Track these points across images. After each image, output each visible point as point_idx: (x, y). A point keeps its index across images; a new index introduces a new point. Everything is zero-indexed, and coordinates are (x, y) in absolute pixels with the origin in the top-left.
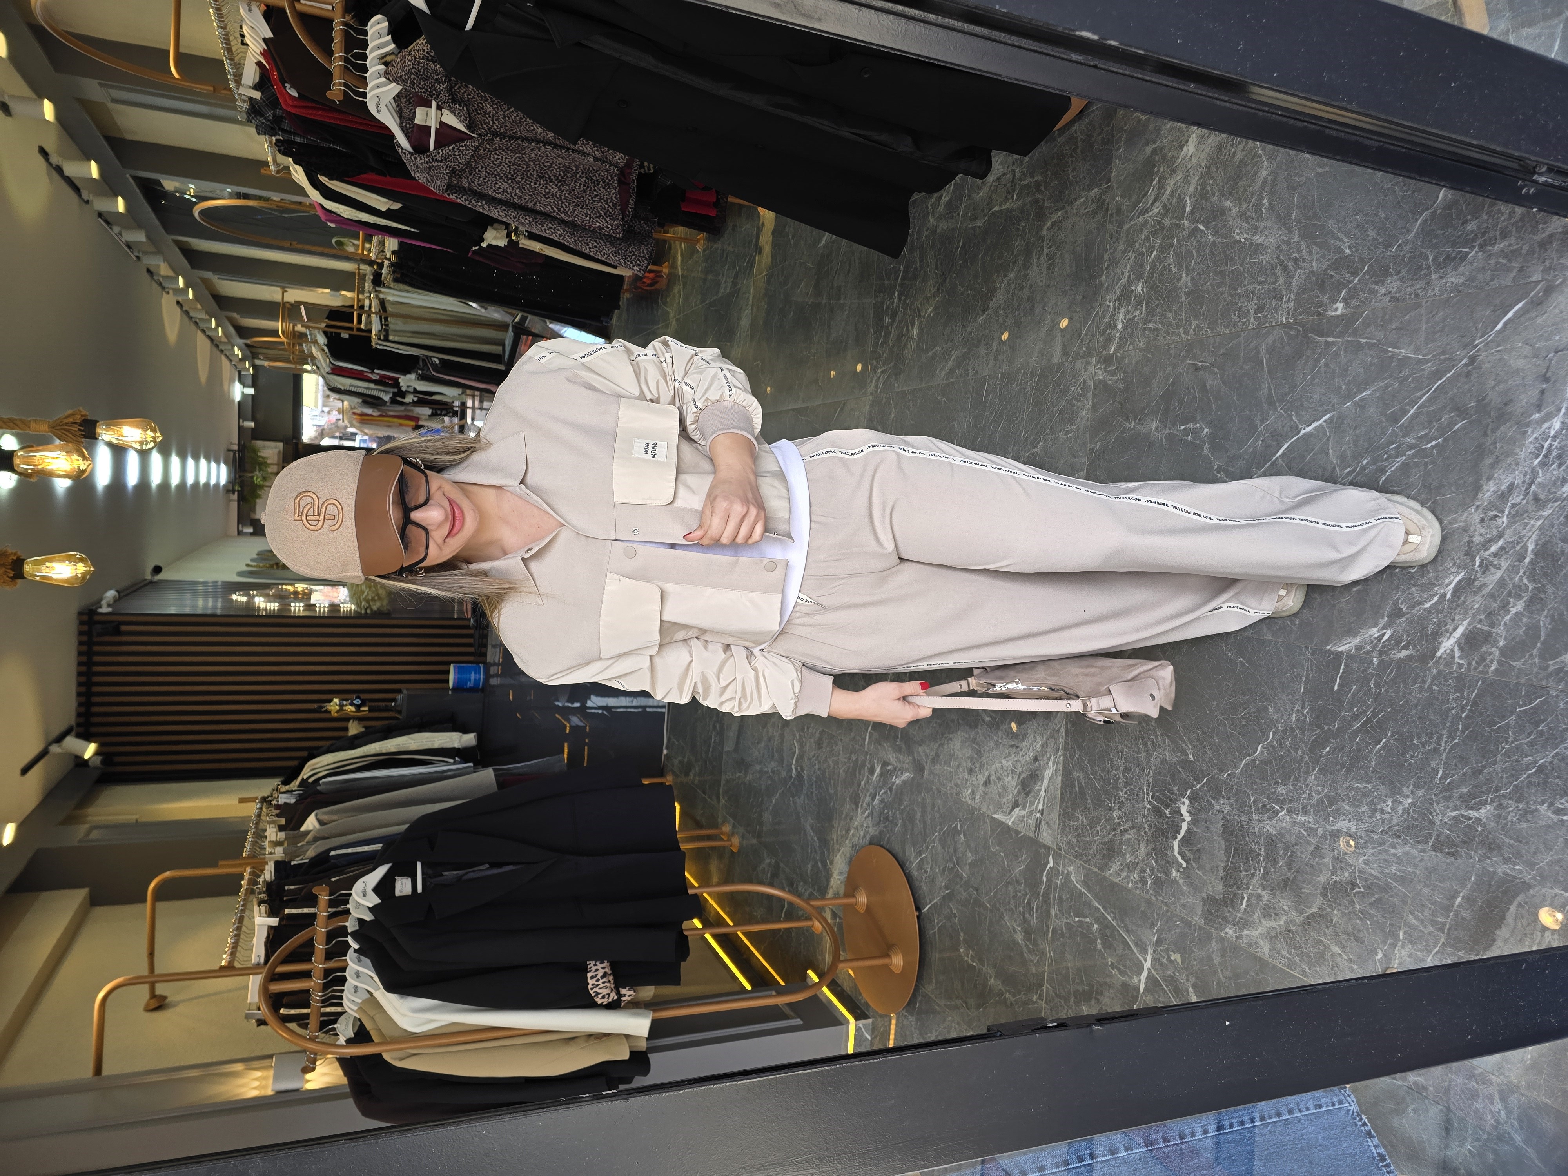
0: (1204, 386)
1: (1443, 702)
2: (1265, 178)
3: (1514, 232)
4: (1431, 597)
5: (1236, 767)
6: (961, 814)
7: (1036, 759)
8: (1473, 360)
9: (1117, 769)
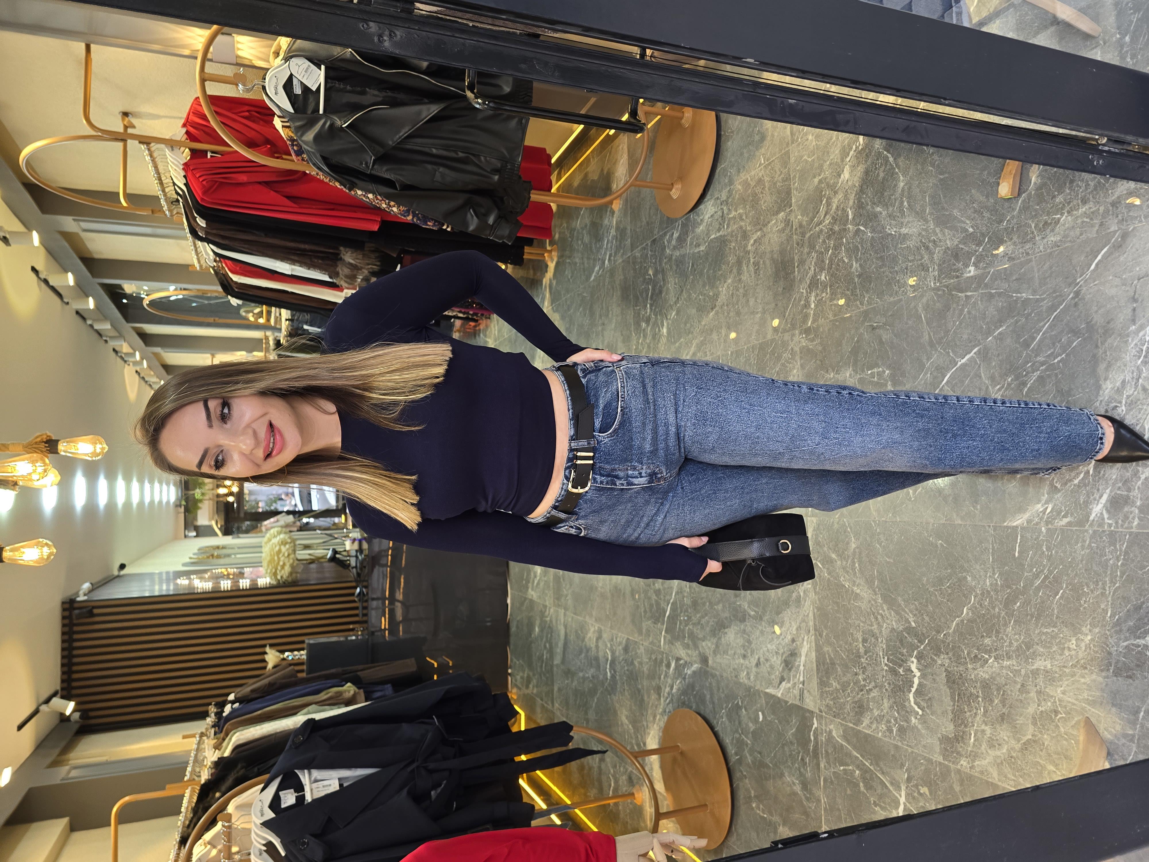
0: (881, 341)
1: (1101, 556)
2: (903, 188)
3: (1091, 199)
4: (1078, 474)
5: (949, 627)
6: (740, 693)
7: (793, 641)
8: (1077, 294)
9: (857, 640)
